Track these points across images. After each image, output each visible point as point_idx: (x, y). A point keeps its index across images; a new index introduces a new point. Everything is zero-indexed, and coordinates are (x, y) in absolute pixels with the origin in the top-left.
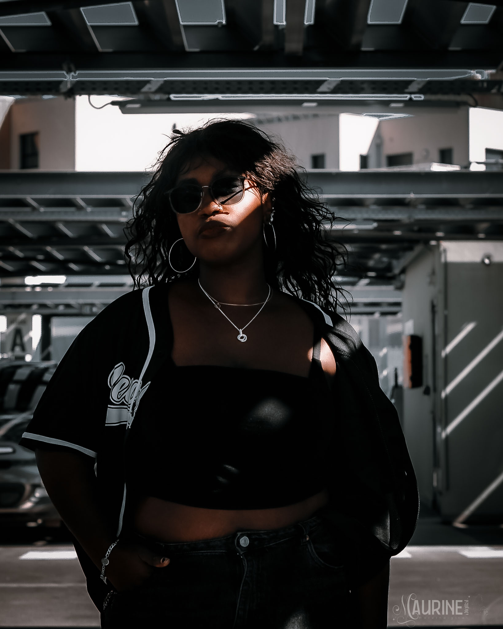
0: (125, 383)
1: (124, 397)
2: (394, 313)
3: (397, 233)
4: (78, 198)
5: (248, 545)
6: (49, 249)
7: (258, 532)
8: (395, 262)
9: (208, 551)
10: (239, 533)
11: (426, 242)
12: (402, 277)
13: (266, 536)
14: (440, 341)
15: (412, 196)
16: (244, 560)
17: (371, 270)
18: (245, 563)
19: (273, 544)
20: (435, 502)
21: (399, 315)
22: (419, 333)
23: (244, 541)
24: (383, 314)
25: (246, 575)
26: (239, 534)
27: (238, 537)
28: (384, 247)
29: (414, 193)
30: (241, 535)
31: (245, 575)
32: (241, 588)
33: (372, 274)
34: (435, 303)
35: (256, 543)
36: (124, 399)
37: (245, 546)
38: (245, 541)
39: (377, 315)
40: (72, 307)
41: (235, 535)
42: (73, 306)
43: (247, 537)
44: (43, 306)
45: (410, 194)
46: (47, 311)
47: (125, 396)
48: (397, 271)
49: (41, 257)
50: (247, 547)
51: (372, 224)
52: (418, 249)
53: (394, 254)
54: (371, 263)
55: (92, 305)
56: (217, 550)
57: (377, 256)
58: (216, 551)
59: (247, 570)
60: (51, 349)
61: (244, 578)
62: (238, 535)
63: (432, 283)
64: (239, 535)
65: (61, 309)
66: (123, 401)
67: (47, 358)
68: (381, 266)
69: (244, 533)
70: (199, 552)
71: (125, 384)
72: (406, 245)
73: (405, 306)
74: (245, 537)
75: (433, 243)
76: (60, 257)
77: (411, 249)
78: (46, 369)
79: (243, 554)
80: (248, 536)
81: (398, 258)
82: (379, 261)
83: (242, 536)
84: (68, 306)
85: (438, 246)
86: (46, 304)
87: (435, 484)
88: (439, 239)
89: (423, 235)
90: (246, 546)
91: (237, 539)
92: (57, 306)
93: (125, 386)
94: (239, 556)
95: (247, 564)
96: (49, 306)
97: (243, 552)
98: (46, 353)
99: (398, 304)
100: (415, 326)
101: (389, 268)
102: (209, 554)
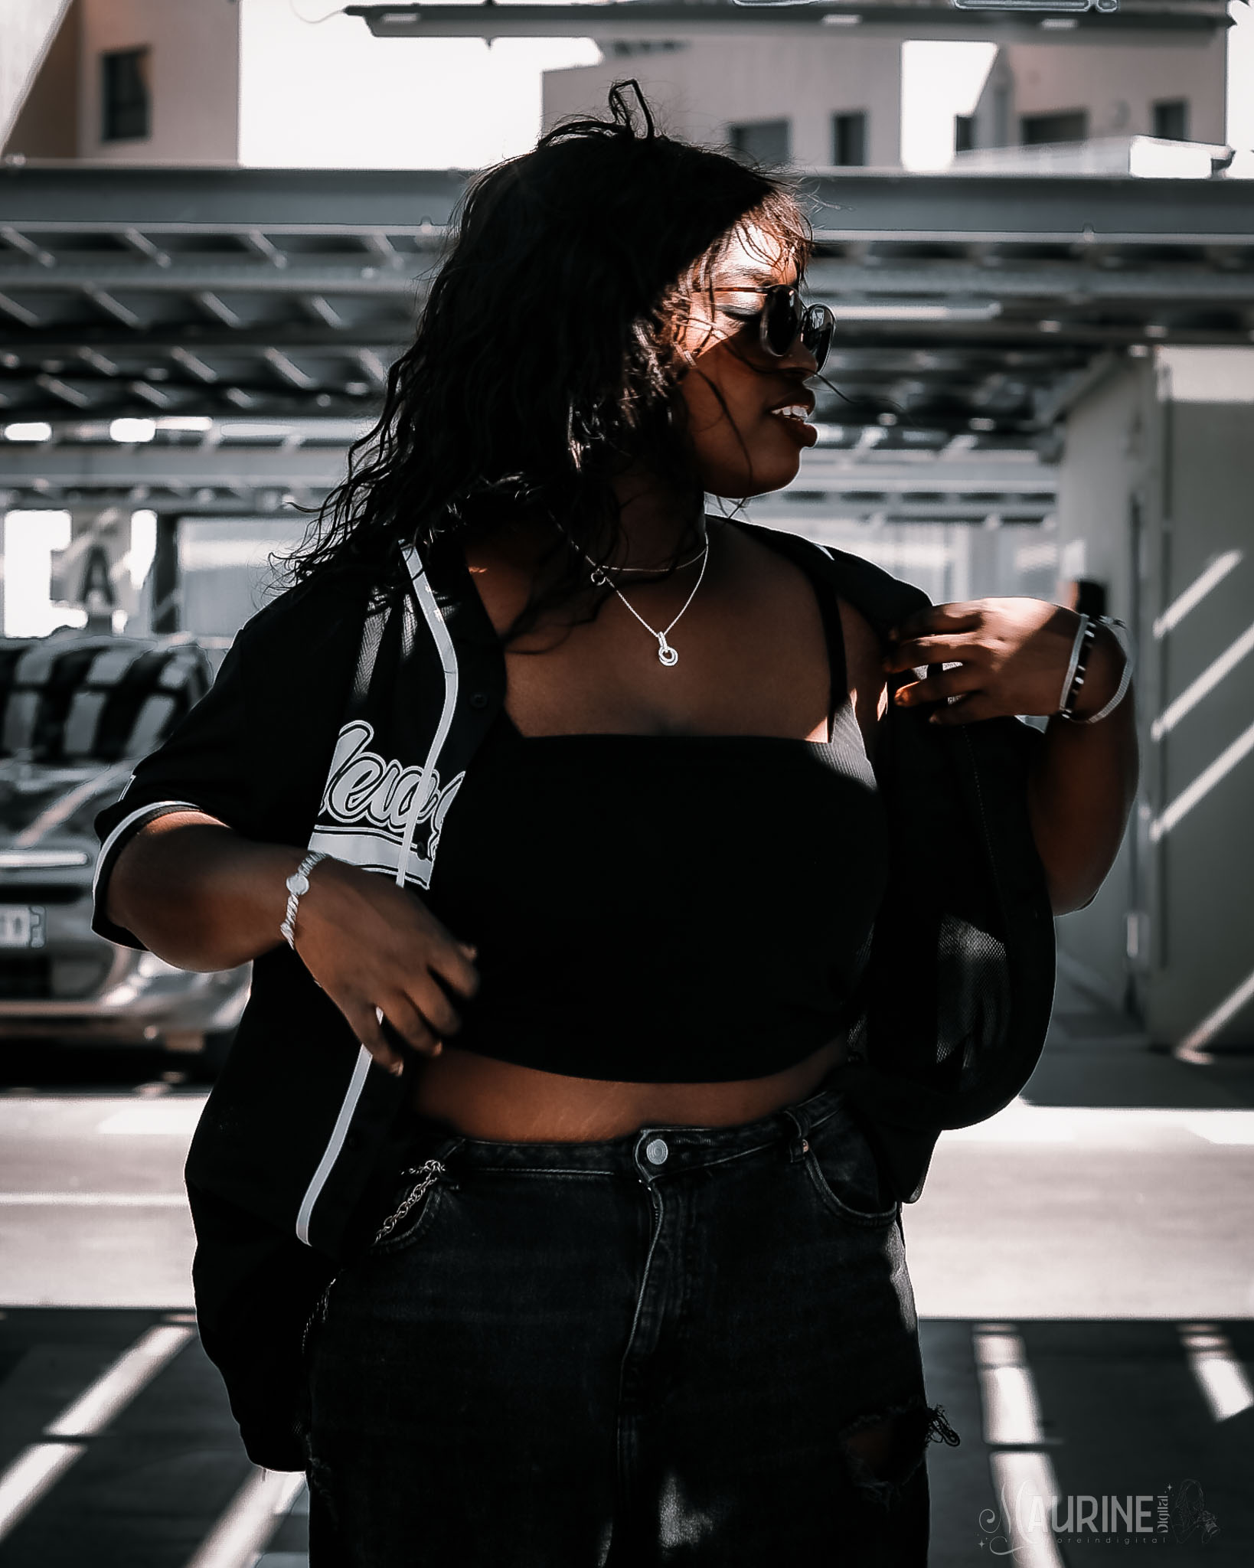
0: (371, 771)
1: (368, 807)
2: (1035, 520)
3: (1050, 327)
4: (256, 234)
5: (666, 1161)
6: (180, 354)
7: (689, 1130)
8: (1040, 397)
9: (568, 1171)
10: (645, 1131)
11: (1122, 349)
12: (1059, 432)
13: (709, 1141)
14: (1151, 596)
15: (1089, 237)
16: (656, 1196)
17: (982, 413)
18: (659, 1204)
19: (725, 1160)
20: (1131, 998)
21: (1049, 524)
22: (1098, 575)
23: (657, 1152)
24: (1009, 521)
25: (660, 1231)
26: (645, 1133)
27: (642, 1139)
28: (1014, 358)
29: (1095, 232)
30: (650, 1135)
31: (658, 1232)
32: (648, 1264)
33: (983, 424)
34: (1141, 499)
35: (684, 1156)
36: (367, 811)
37: (657, 1163)
38: (659, 1150)
39: (993, 523)
40: (233, 493)
41: (634, 1136)
42: (232, 491)
43: (663, 1140)
44: (159, 491)
45: (1082, 232)
46: (170, 505)
47: (370, 803)
48: (1044, 416)
49: (157, 373)
50: (660, 1165)
51: (987, 306)
52: (1100, 364)
53: (1038, 377)
54: (981, 397)
55: (283, 490)
56: (591, 1170)
57: (996, 381)
58: (587, 1172)
59: (663, 1219)
60: (179, 597)
61: (656, 1238)
62: (642, 1135)
63: (1133, 450)
64: (644, 1136)
65: (205, 499)
66: (365, 817)
67: (166, 624)
68: (1005, 404)
69: (657, 1130)
70: (546, 1170)
71: (371, 775)
72: (1070, 355)
73: (1066, 503)
74: (661, 1142)
75: (1138, 351)
76: (205, 372)
77: (1080, 364)
78: (168, 658)
79: (653, 1180)
80: (667, 1138)
81: (1047, 385)
82: (1003, 393)
83: (652, 1137)
84: (222, 492)
85: (1150, 359)
86: (166, 486)
87: (1132, 948)
88: (1152, 343)
89: (1113, 333)
90: (661, 1163)
91: (640, 1146)
92: (195, 491)
93: (370, 779)
94: (644, 1186)
95: (665, 1206)
96: (174, 491)
97: (653, 1178)
98: (164, 609)
99: (1047, 498)
100: (1090, 556)
101: (1025, 411)
102: (570, 1177)
